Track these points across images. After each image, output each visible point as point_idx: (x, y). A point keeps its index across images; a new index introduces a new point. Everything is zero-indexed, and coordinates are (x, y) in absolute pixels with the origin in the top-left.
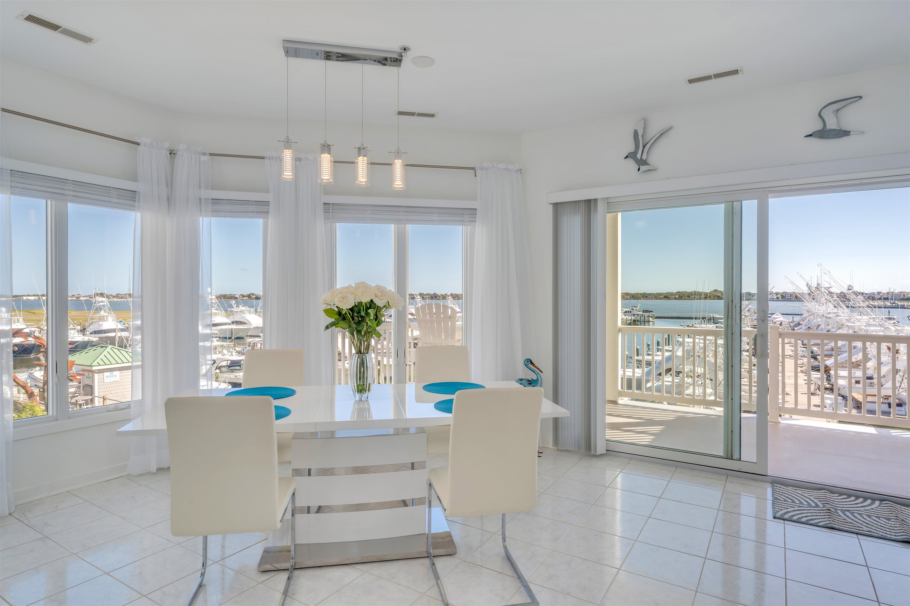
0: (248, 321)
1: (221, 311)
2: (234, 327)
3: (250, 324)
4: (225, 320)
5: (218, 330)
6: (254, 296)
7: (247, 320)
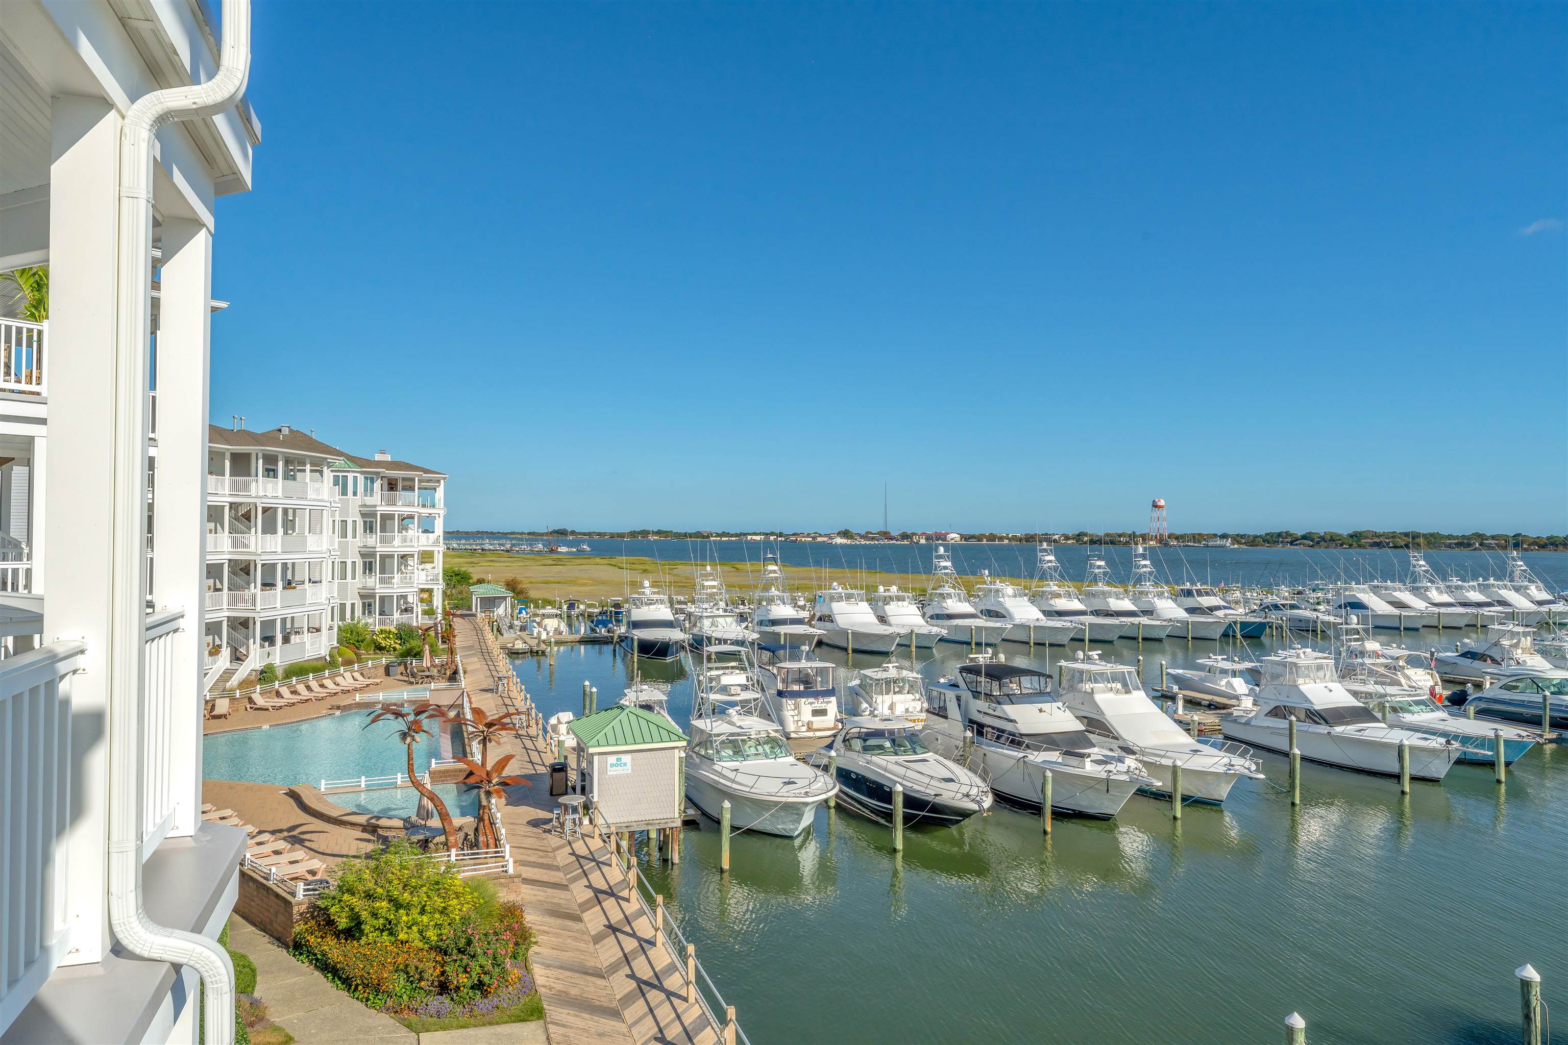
0: (1007, 611)
1: (959, 589)
2: (981, 622)
3: (1012, 618)
4: (966, 608)
5: (949, 628)
6: (1085, 539)
7: (1005, 609)
